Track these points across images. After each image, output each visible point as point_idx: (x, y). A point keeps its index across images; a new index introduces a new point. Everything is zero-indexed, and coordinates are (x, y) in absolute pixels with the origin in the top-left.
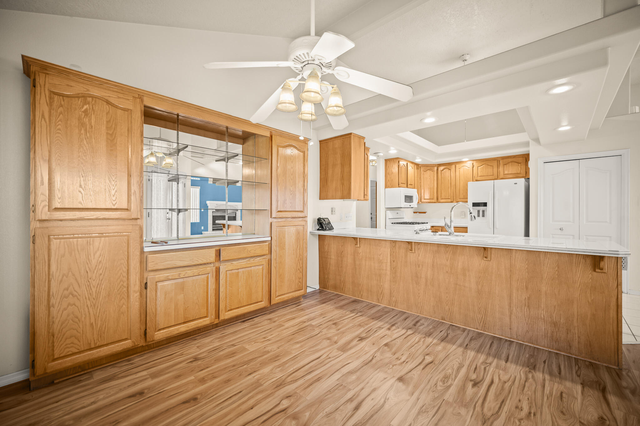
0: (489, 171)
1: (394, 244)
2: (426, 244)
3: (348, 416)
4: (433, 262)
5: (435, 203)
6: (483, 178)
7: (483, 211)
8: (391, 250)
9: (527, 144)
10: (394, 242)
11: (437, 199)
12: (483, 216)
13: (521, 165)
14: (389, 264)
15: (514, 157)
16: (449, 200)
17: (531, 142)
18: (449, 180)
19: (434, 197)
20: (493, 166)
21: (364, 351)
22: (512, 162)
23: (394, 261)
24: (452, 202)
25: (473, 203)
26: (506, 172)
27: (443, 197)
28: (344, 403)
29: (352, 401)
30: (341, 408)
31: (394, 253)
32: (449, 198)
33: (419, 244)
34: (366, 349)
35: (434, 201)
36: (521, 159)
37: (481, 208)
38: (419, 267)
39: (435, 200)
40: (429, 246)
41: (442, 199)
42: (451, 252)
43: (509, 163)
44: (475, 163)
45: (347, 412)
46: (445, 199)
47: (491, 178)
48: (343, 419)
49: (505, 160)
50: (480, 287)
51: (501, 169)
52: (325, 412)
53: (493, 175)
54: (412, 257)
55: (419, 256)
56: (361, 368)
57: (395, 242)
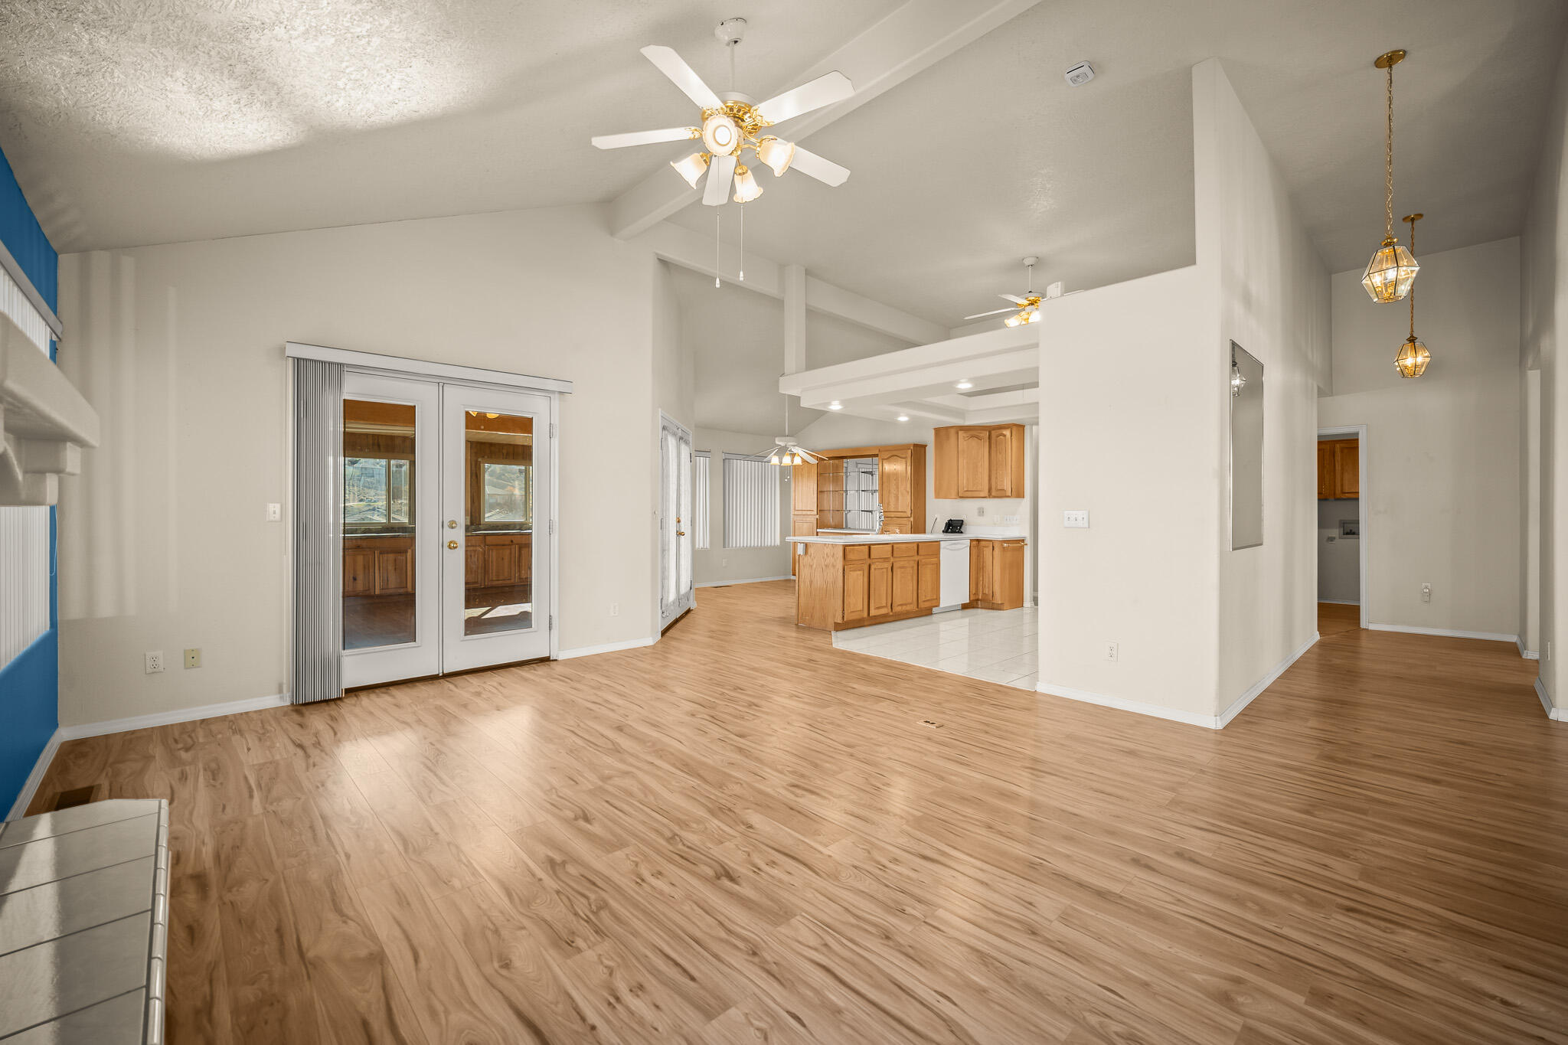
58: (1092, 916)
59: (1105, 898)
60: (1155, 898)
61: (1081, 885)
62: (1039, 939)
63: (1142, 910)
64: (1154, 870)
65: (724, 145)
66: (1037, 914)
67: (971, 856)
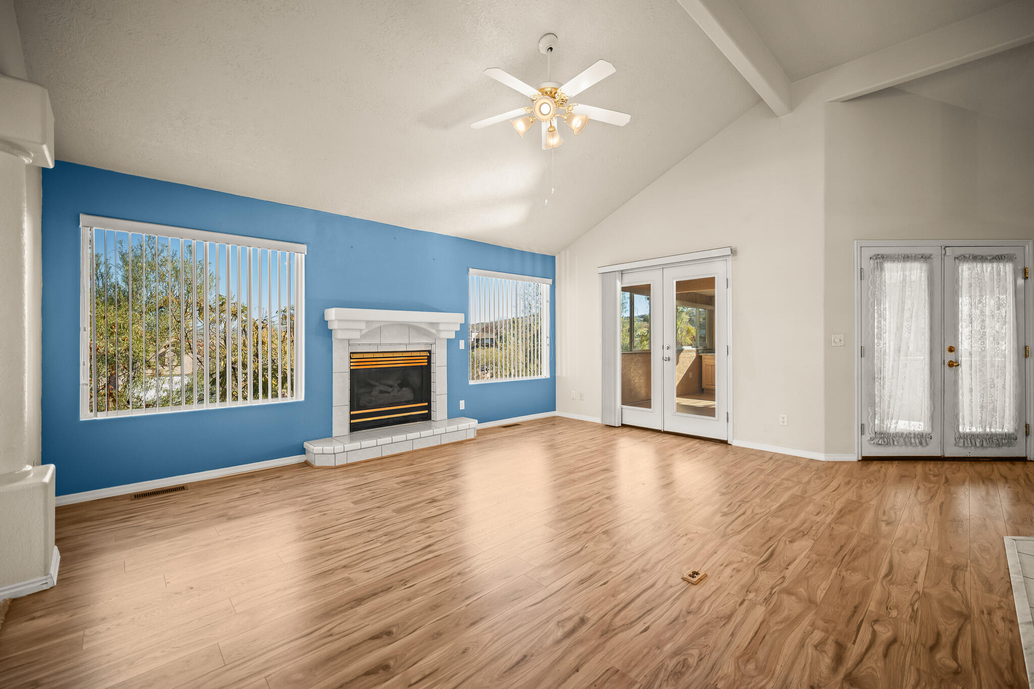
58: (344, 590)
59: (356, 600)
60: (341, 623)
61: (374, 594)
62: (340, 567)
63: (334, 612)
64: (373, 638)
65: (548, 114)
66: (361, 570)
67: (426, 560)
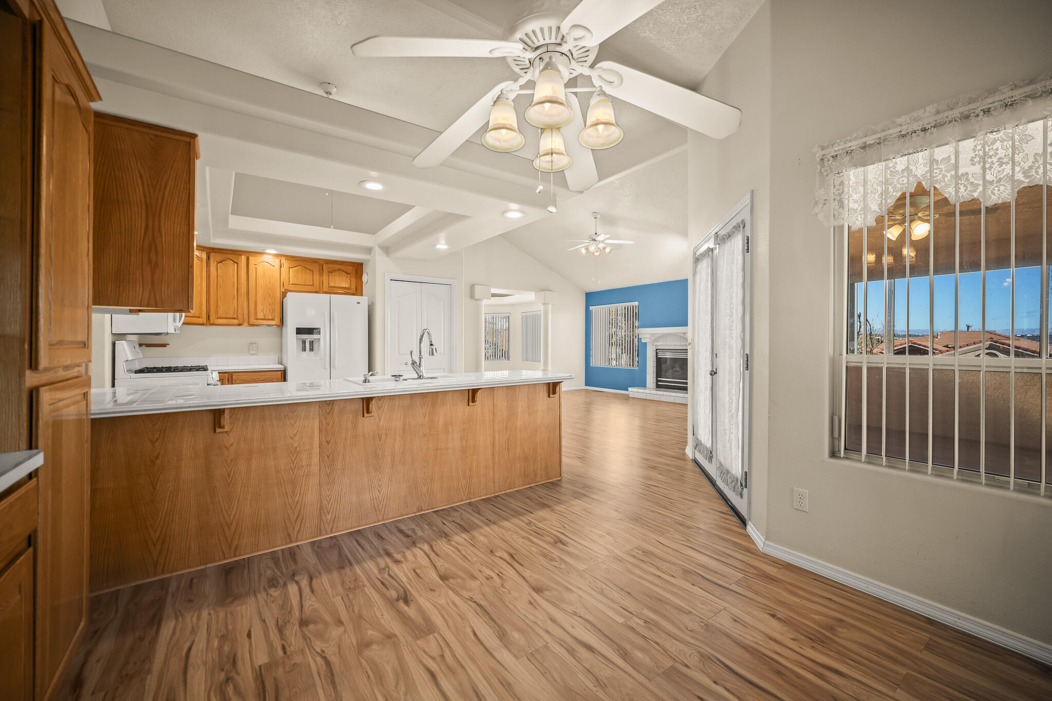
0: (307, 278)
1: (328, 408)
2: (391, 398)
3: (603, 661)
4: (404, 425)
5: (203, 324)
6: (298, 288)
7: (312, 343)
8: (320, 422)
9: (369, 250)
10: (328, 405)
11: (208, 317)
12: (312, 349)
13: (351, 277)
14: (316, 450)
15: (342, 263)
16: (236, 322)
17: (377, 250)
18: (234, 283)
19: (201, 313)
20: (313, 272)
21: (446, 606)
22: (339, 270)
23: (328, 442)
24: (240, 325)
25: (297, 328)
26: (332, 284)
27: (221, 314)
28: (577, 660)
29: (573, 650)
30: (587, 666)
31: (328, 425)
32: (235, 316)
33: (380, 400)
34: (442, 601)
35: (200, 321)
36: (351, 268)
37: (308, 337)
38: (380, 440)
39: (203, 319)
40: (397, 400)
41: (218, 318)
42: (430, 404)
43: (334, 271)
44: (284, 261)
45: (596, 661)
46: (226, 318)
47: (310, 288)
48: (611, 668)
49: (331, 266)
50: (464, 443)
51: (325, 277)
52: (595, 689)
53: (313, 285)
54: (367, 424)
55: (380, 421)
56: (495, 622)
57: (330, 403)
